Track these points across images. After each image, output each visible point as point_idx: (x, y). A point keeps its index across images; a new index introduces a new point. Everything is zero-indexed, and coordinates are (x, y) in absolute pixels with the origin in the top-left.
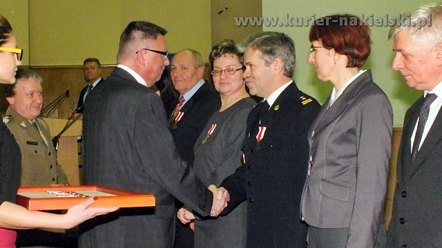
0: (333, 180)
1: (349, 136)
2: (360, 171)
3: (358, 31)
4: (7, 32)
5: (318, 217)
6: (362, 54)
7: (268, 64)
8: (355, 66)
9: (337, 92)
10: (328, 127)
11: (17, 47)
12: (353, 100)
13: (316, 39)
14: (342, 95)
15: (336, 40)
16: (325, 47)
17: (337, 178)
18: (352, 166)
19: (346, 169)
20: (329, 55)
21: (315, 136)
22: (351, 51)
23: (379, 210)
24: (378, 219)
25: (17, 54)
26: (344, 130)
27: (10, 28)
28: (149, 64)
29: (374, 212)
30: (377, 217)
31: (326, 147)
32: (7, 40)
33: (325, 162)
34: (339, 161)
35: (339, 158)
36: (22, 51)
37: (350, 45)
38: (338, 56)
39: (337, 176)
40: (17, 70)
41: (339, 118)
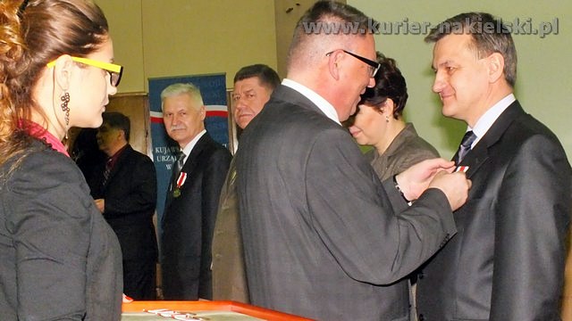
4: (101, 32)
11: (113, 62)
25: (111, 73)
27: (106, 25)
28: (346, 76)
32: (98, 45)
36: (122, 69)
40: (107, 102)
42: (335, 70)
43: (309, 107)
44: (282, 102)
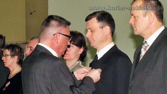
42: (57, 40)
43: (49, 53)
44: (39, 51)
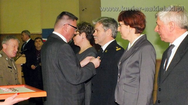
0: (129, 84)
1: (136, 64)
2: (141, 79)
3: (140, 17)
5: (123, 100)
6: (142, 28)
7: (105, 31)
8: (139, 33)
9: (131, 44)
10: (127, 60)
12: (138, 48)
13: (121, 21)
14: (133, 46)
15: (130, 22)
16: (125, 24)
17: (131, 83)
18: (138, 78)
19: (135, 79)
20: (127, 28)
21: (121, 64)
22: (137, 26)
23: (150, 97)
24: (149, 102)
26: (134, 61)
29: (147, 98)
30: (149, 100)
31: (126, 69)
33: (125, 76)
34: (132, 76)
35: (131, 74)
37: (137, 24)
38: (131, 29)
39: (131, 82)
41: (131, 56)
42: (66, 29)
